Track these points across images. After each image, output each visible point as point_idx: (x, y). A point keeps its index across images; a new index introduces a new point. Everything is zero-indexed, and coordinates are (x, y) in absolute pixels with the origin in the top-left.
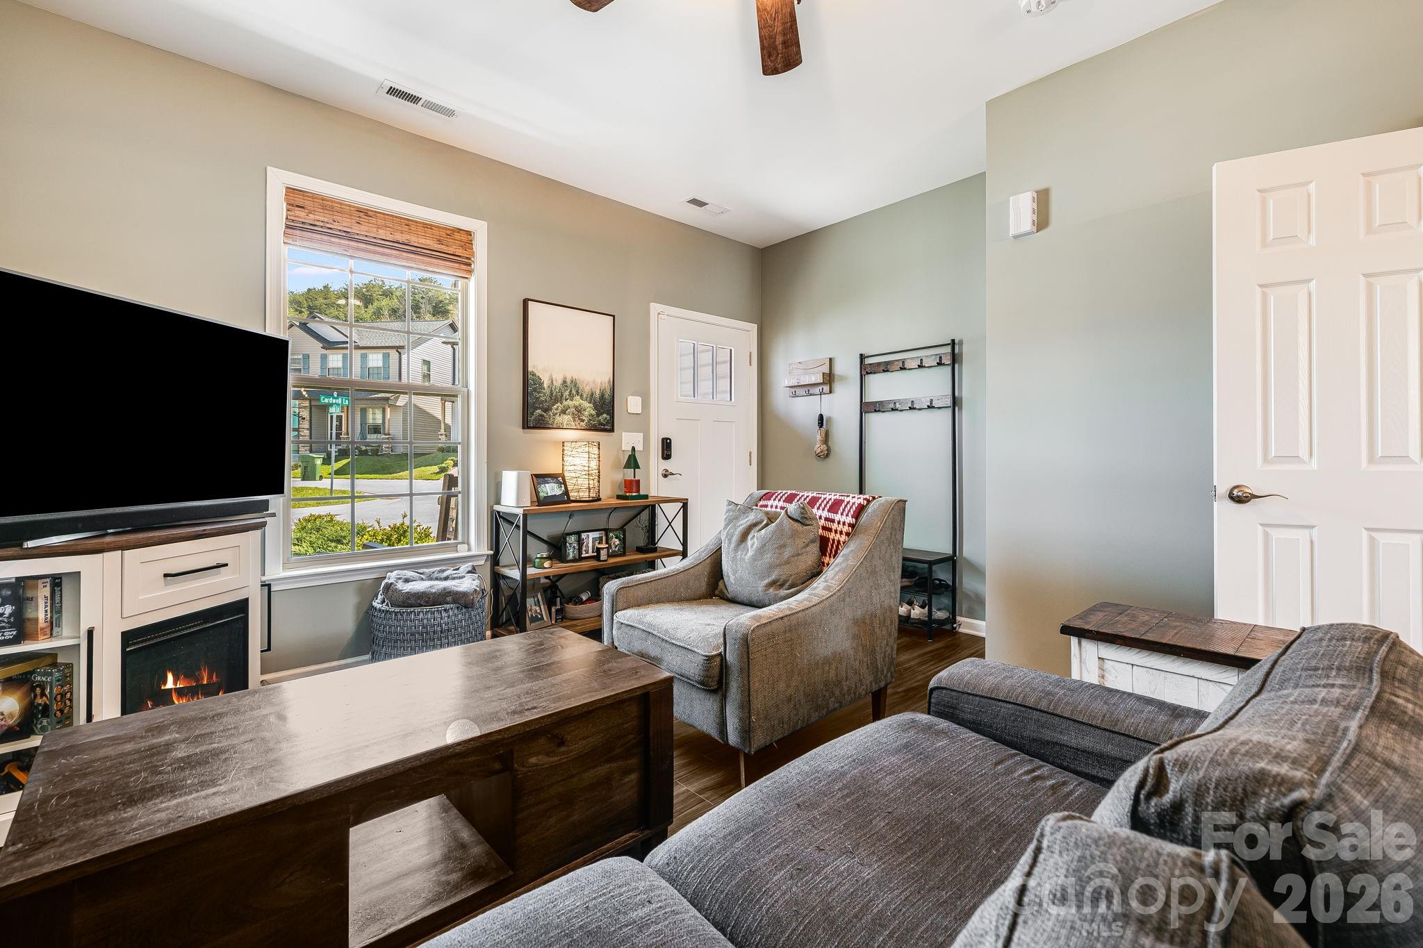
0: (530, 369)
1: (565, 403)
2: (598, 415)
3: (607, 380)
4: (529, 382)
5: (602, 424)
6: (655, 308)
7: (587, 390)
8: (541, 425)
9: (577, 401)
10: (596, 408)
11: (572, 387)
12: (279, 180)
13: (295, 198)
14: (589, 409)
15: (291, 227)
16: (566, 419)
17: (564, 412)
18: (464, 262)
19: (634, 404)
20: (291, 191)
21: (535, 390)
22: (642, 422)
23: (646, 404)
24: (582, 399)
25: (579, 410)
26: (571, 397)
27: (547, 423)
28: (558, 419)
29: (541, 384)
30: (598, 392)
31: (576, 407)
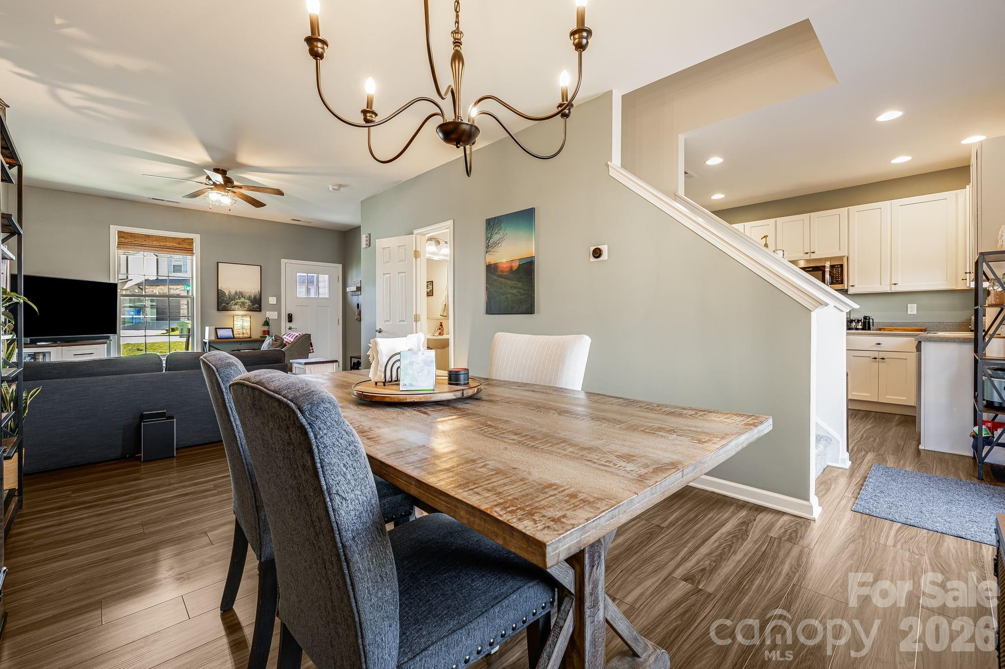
0: (219, 288)
1: (236, 301)
2: (253, 305)
3: (257, 291)
4: (220, 294)
5: (255, 309)
6: (283, 261)
7: (247, 295)
8: (225, 309)
9: (242, 300)
10: (252, 302)
11: (240, 295)
12: (114, 230)
13: (121, 235)
14: (248, 303)
15: (120, 245)
16: (237, 307)
17: (236, 304)
18: (190, 251)
19: (272, 300)
20: (119, 232)
21: (222, 296)
22: (277, 307)
23: (279, 300)
24: (244, 298)
25: (243, 304)
26: (239, 298)
27: (228, 308)
28: (233, 307)
29: (225, 294)
30: (253, 296)
31: (242, 302)
